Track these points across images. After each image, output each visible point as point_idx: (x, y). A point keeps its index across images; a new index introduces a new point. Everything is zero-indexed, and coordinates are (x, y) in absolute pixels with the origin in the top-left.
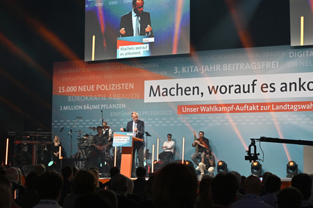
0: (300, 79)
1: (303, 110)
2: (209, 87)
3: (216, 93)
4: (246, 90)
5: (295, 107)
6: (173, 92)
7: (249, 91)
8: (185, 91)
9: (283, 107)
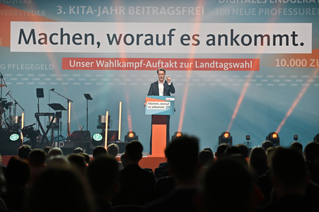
0: (232, 30)
1: (236, 69)
2: (108, 35)
3: (118, 43)
4: (161, 41)
5: (225, 66)
6: (56, 39)
7: (164, 43)
8: (74, 39)
9: (210, 65)
